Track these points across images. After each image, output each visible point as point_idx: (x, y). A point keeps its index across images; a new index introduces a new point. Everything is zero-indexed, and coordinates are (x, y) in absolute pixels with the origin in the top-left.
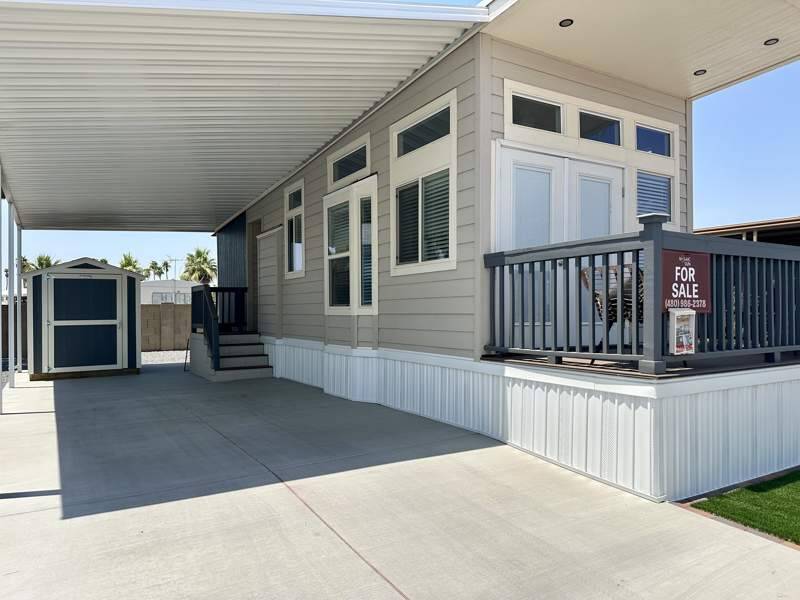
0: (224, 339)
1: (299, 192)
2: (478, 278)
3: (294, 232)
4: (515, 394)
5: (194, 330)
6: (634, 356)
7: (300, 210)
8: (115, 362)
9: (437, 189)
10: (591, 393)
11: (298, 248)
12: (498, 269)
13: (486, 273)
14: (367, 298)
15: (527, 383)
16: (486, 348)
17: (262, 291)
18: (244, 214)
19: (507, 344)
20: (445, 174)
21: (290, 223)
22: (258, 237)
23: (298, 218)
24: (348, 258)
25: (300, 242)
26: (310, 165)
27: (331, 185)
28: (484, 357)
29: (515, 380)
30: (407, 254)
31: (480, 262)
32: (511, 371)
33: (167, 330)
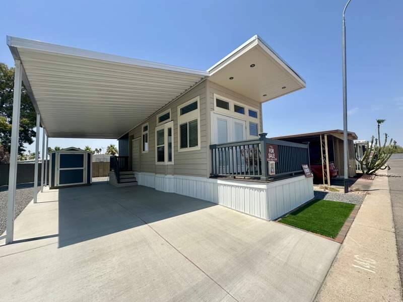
0: (121, 173)
1: (147, 126)
2: (208, 152)
3: (145, 139)
4: (221, 188)
5: (111, 170)
6: (258, 176)
7: (147, 132)
8: (82, 182)
9: (194, 125)
10: (245, 187)
11: (146, 145)
12: (214, 150)
13: (210, 151)
14: (170, 159)
15: (225, 185)
16: (211, 174)
17: (134, 157)
18: (128, 133)
19: (217, 173)
20: (196, 121)
21: (144, 136)
22: (133, 140)
23: (147, 134)
24: (164, 147)
25: (147, 142)
26: (151, 118)
27: (157, 124)
28: (210, 177)
29: (221, 184)
30: (184, 145)
31: (208, 148)
32: (219, 181)
33: (101, 170)
